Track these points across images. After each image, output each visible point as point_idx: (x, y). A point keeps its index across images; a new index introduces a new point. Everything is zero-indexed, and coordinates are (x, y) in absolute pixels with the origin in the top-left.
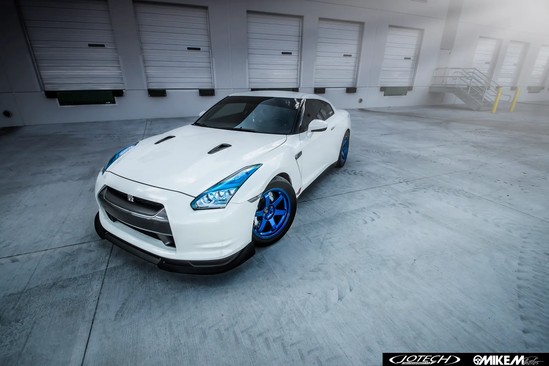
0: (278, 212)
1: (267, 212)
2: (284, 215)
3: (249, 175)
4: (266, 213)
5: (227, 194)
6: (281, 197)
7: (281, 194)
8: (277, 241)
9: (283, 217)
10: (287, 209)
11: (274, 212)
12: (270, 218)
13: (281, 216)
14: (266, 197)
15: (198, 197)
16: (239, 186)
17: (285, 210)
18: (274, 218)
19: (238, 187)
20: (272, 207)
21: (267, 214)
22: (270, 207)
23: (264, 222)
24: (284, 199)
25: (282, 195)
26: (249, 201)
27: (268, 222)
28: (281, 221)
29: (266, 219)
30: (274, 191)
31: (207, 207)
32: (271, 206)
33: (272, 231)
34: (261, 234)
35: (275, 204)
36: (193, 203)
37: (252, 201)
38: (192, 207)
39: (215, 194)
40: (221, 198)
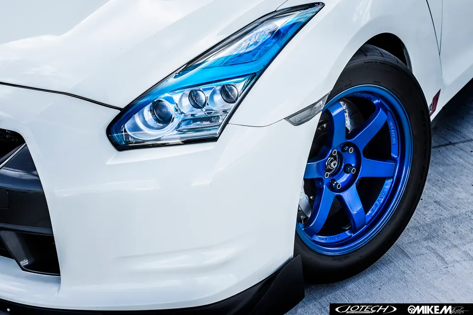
0: (371, 168)
1: (334, 165)
2: (389, 178)
3: (282, 37)
4: (329, 170)
5: (218, 98)
6: (380, 118)
7: (380, 105)
8: (366, 267)
9: (388, 185)
10: (398, 159)
11: (358, 167)
12: (346, 187)
13: (381, 181)
14: (334, 114)
15: (129, 107)
16: (255, 74)
17: (394, 160)
18: (358, 188)
19: (254, 77)
20: (351, 150)
21: (336, 173)
22: (343, 151)
23: (327, 198)
24: (391, 124)
25: (385, 110)
26: (291, 122)
27: (340, 199)
28: (381, 200)
29: (332, 188)
30: (359, 94)
31: (158, 140)
32: (350, 145)
33: (353, 230)
34: (318, 238)
35: (363, 139)
36: (113, 129)
37: (297, 119)
38: (111, 139)
39: (181, 99)
40: (199, 113)
